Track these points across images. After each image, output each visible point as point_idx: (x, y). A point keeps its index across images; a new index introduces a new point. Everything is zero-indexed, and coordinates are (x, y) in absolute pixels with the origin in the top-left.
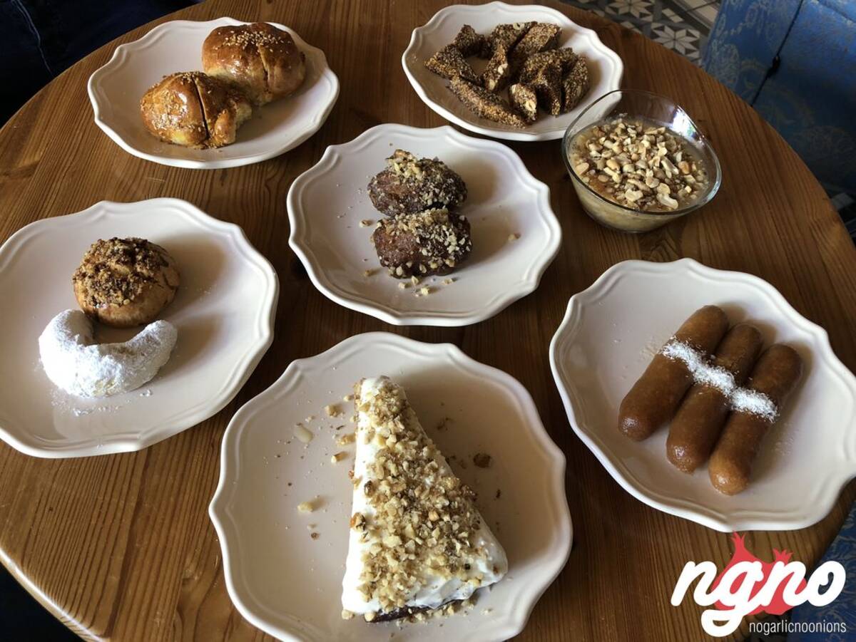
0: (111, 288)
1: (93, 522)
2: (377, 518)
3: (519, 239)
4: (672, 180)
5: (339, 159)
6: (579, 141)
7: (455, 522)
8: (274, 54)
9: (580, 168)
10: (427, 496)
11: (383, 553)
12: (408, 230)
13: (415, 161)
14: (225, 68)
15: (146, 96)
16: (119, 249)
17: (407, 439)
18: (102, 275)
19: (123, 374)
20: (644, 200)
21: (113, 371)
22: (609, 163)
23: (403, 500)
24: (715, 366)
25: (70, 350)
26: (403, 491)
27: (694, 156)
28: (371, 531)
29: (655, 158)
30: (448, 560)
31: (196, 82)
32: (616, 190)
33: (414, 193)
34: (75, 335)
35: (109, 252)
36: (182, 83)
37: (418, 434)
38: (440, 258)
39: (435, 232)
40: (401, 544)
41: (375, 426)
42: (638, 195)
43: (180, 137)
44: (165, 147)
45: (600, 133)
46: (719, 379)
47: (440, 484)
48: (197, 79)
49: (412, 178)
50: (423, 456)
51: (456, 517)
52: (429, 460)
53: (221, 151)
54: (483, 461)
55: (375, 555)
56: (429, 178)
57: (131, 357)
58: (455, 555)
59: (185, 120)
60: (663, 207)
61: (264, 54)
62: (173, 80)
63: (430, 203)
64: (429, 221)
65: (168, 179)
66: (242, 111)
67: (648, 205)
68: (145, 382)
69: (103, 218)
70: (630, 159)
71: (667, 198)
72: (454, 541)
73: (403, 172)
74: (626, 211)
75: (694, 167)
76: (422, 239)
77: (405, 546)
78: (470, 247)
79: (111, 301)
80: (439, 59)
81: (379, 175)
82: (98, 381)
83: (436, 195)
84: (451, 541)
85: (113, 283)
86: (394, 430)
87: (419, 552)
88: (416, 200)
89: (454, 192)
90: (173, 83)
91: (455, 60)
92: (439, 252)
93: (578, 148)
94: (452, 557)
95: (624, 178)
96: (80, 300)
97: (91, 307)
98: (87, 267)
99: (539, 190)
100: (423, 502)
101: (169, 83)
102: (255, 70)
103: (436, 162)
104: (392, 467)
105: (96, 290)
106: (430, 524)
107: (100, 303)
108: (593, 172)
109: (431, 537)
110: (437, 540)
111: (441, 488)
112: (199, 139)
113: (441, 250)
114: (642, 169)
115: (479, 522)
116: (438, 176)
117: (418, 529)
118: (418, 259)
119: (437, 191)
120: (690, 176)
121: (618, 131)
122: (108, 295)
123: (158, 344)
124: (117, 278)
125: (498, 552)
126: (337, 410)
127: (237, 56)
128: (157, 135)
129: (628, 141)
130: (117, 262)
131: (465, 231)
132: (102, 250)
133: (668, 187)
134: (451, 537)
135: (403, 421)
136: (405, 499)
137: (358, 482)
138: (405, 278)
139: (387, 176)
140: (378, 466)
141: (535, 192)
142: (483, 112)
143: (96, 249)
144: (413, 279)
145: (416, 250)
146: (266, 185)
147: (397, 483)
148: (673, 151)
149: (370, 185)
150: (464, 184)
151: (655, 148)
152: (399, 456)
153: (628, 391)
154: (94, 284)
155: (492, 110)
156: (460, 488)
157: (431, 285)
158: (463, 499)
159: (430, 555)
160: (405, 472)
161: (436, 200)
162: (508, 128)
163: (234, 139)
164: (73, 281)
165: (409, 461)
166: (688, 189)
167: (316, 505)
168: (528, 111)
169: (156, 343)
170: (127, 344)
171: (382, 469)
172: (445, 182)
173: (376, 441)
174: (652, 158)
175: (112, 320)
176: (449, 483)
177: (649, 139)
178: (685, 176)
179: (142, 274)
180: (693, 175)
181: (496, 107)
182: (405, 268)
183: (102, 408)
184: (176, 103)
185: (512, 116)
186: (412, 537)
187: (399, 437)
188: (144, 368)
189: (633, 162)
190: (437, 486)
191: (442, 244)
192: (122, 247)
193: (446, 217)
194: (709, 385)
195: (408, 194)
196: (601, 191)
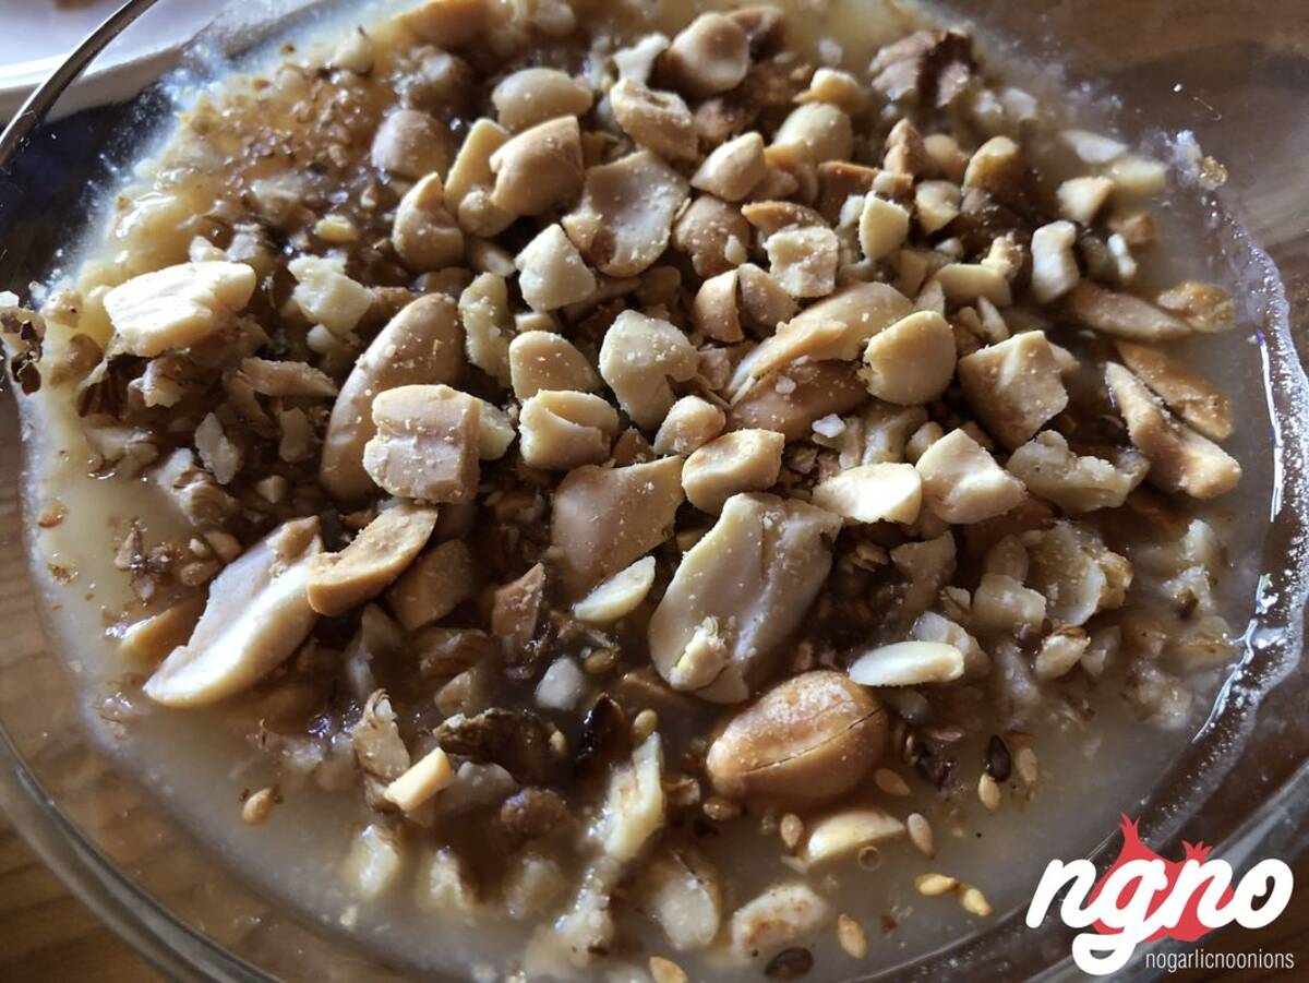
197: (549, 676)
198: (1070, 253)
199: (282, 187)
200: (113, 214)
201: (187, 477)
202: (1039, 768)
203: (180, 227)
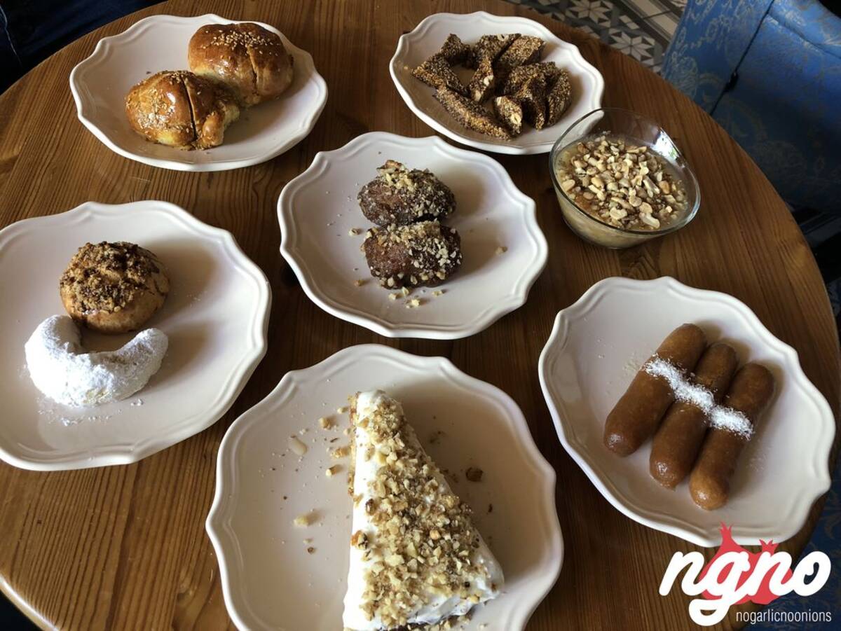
0: (101, 294)
1: (84, 536)
2: (379, 536)
3: (507, 252)
4: (654, 199)
5: (329, 166)
6: (564, 156)
7: (455, 540)
8: (263, 56)
9: (566, 184)
10: (428, 514)
11: (385, 572)
12: (401, 242)
13: (407, 172)
14: (213, 68)
15: (133, 93)
16: (109, 254)
17: (407, 457)
18: (92, 281)
19: (115, 384)
20: (628, 219)
21: (105, 380)
22: (594, 180)
23: (404, 518)
24: (695, 384)
25: (60, 359)
26: (404, 510)
27: (673, 177)
28: (373, 549)
29: (637, 177)
30: (449, 578)
31: (185, 82)
32: (601, 208)
33: (405, 204)
34: (65, 342)
35: (99, 258)
36: (171, 83)
37: (417, 451)
38: (431, 271)
39: (427, 245)
40: (403, 562)
41: (374, 443)
42: (623, 214)
43: (167, 137)
44: (150, 146)
45: (585, 150)
46: (700, 397)
47: (440, 503)
48: (187, 79)
49: (404, 190)
50: (423, 474)
51: (457, 536)
52: (429, 478)
53: (208, 153)
54: (475, 475)
55: (377, 573)
56: (420, 190)
57: (124, 366)
58: (456, 574)
59: (173, 120)
60: (646, 226)
61: (254, 56)
62: (160, 79)
63: (420, 214)
64: (423, 234)
65: (153, 180)
66: (230, 113)
67: (631, 224)
68: (136, 391)
69: (89, 219)
70: (614, 177)
71: (649, 217)
72: (455, 559)
73: (395, 183)
74: (610, 229)
75: (674, 187)
76: (414, 251)
77: (408, 565)
78: (461, 260)
79: (101, 308)
80: (426, 68)
81: (371, 185)
82: (89, 391)
83: (426, 207)
84: (452, 559)
85: (104, 289)
86: (395, 447)
87: (421, 570)
88: (407, 211)
89: (444, 204)
90: (161, 82)
91: (443, 70)
92: (431, 265)
93: (564, 164)
94: (453, 575)
95: (609, 196)
96: (67, 305)
97: (80, 313)
98: (76, 272)
99: (525, 204)
100: (423, 520)
101: (157, 81)
102: (244, 71)
103: (427, 174)
104: (393, 486)
105: (86, 295)
106: (431, 543)
107: (89, 309)
108: (579, 189)
109: (433, 556)
110: (439, 559)
111: (442, 506)
112: (185, 140)
113: (432, 262)
114: (625, 188)
115: (478, 540)
116: (429, 189)
117: (419, 547)
118: (410, 270)
119: (428, 202)
120: (671, 196)
121: (602, 148)
122: (98, 301)
123: (151, 353)
124: (108, 285)
125: (496, 570)
126: (330, 422)
127: (226, 56)
128: (142, 134)
129: (612, 159)
130: (108, 268)
131: (456, 244)
132: (92, 255)
133: (650, 206)
134: (452, 555)
135: (403, 438)
136: (407, 518)
137: (359, 499)
138: (395, 289)
139: (379, 186)
140: (379, 484)
141: (521, 206)
142: (469, 123)
143: (85, 253)
144: (404, 290)
145: (408, 262)
146: (254, 189)
147: (398, 502)
148: (654, 170)
149: (361, 194)
150: (453, 196)
151: (637, 167)
152: (400, 474)
153: (613, 407)
154: (83, 290)
155: (479, 122)
156: (459, 506)
157: (420, 297)
158: (463, 518)
159: (432, 574)
160: (406, 490)
161: (426, 212)
162: (493, 140)
163: (222, 140)
164: (59, 285)
165: (409, 480)
166: (669, 209)
167: (312, 519)
168: (513, 124)
169: (148, 352)
170: (119, 353)
171: (384, 488)
172: (436, 194)
173: (376, 458)
174: (635, 176)
175: (102, 326)
176: (449, 501)
177: (631, 157)
178: (666, 196)
179: (134, 280)
180: (673, 195)
181: (482, 119)
182: (396, 279)
183: (92, 418)
184: (164, 102)
185: (498, 128)
186: (414, 556)
187: (399, 454)
188: (136, 378)
189: (617, 180)
190: (437, 505)
191: (433, 257)
192: (112, 252)
193: (438, 230)
194: (690, 403)
195: (399, 204)
196: (586, 209)
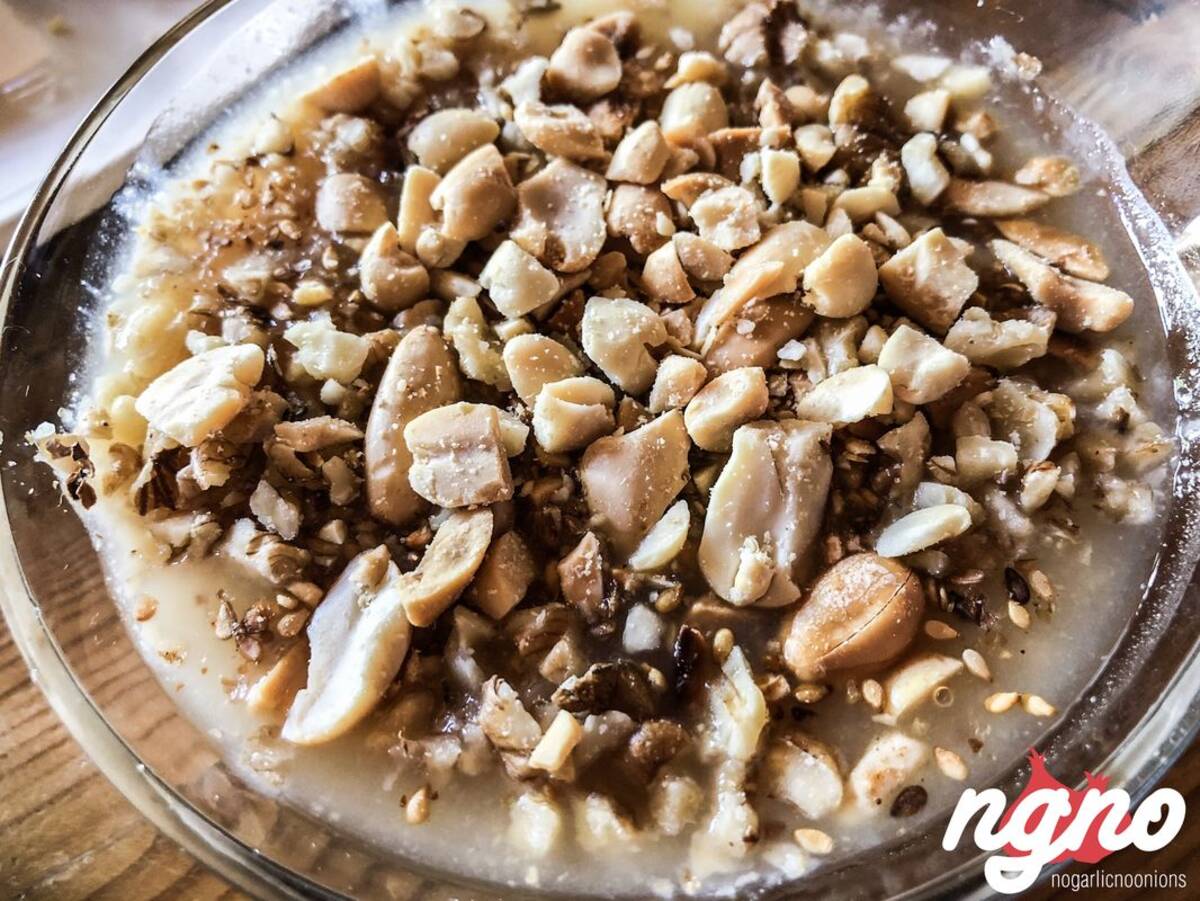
197: (630, 624)
198: (936, 158)
199: (249, 269)
200: (107, 332)
201: (256, 542)
202: (1050, 583)
203: (171, 326)
